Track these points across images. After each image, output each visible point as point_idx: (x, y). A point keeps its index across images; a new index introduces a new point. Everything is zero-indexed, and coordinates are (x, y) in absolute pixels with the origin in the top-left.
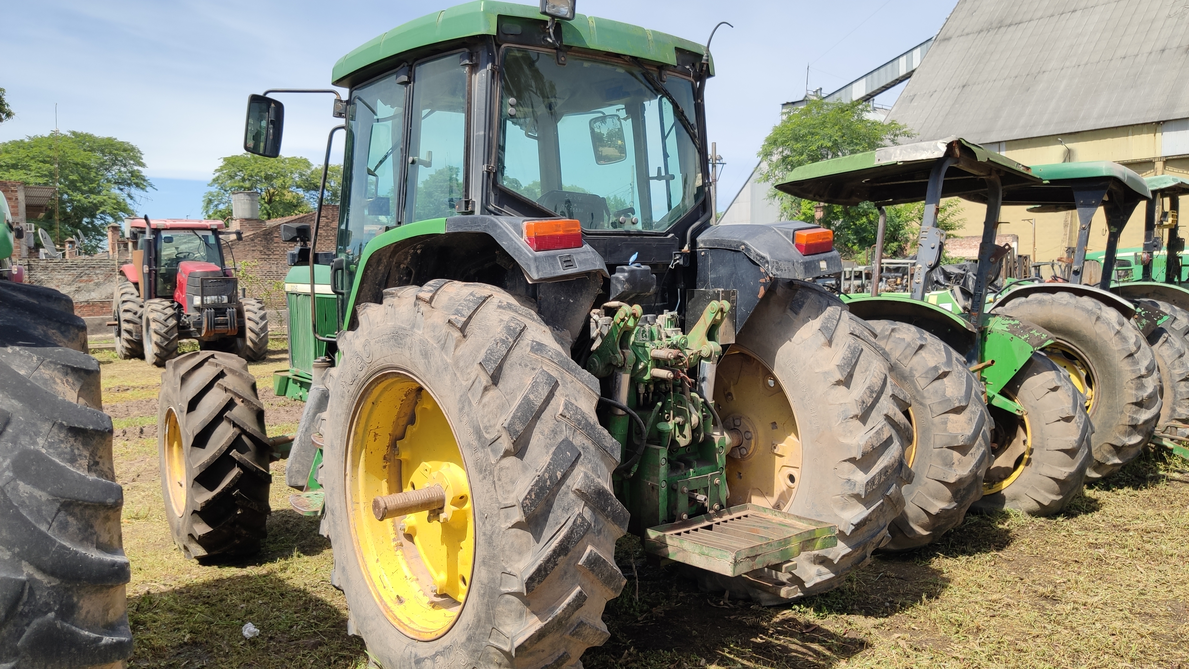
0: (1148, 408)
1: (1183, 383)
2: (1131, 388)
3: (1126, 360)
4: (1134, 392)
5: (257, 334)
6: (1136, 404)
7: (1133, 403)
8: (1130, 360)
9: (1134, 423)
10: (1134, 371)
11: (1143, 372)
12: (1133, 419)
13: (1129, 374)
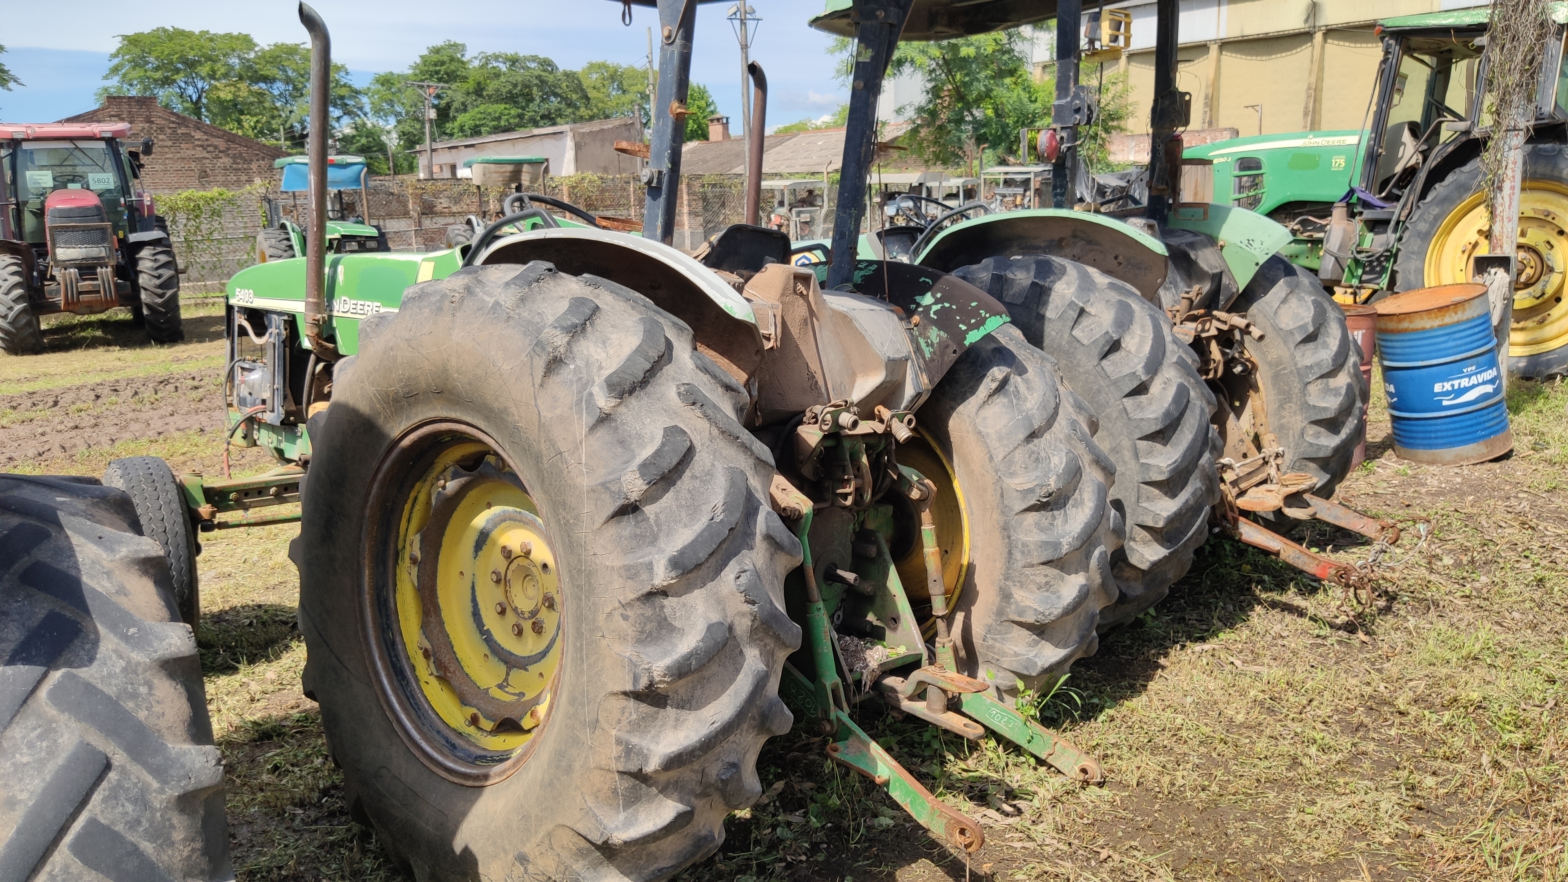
0: (687, 704)
1: (1032, 517)
2: (623, 638)
3: (613, 530)
4: (628, 651)
6: (637, 696)
7: (625, 693)
8: (627, 527)
9: (633, 767)
10: (631, 573)
11: (661, 576)
12: (629, 751)
13: (617, 583)
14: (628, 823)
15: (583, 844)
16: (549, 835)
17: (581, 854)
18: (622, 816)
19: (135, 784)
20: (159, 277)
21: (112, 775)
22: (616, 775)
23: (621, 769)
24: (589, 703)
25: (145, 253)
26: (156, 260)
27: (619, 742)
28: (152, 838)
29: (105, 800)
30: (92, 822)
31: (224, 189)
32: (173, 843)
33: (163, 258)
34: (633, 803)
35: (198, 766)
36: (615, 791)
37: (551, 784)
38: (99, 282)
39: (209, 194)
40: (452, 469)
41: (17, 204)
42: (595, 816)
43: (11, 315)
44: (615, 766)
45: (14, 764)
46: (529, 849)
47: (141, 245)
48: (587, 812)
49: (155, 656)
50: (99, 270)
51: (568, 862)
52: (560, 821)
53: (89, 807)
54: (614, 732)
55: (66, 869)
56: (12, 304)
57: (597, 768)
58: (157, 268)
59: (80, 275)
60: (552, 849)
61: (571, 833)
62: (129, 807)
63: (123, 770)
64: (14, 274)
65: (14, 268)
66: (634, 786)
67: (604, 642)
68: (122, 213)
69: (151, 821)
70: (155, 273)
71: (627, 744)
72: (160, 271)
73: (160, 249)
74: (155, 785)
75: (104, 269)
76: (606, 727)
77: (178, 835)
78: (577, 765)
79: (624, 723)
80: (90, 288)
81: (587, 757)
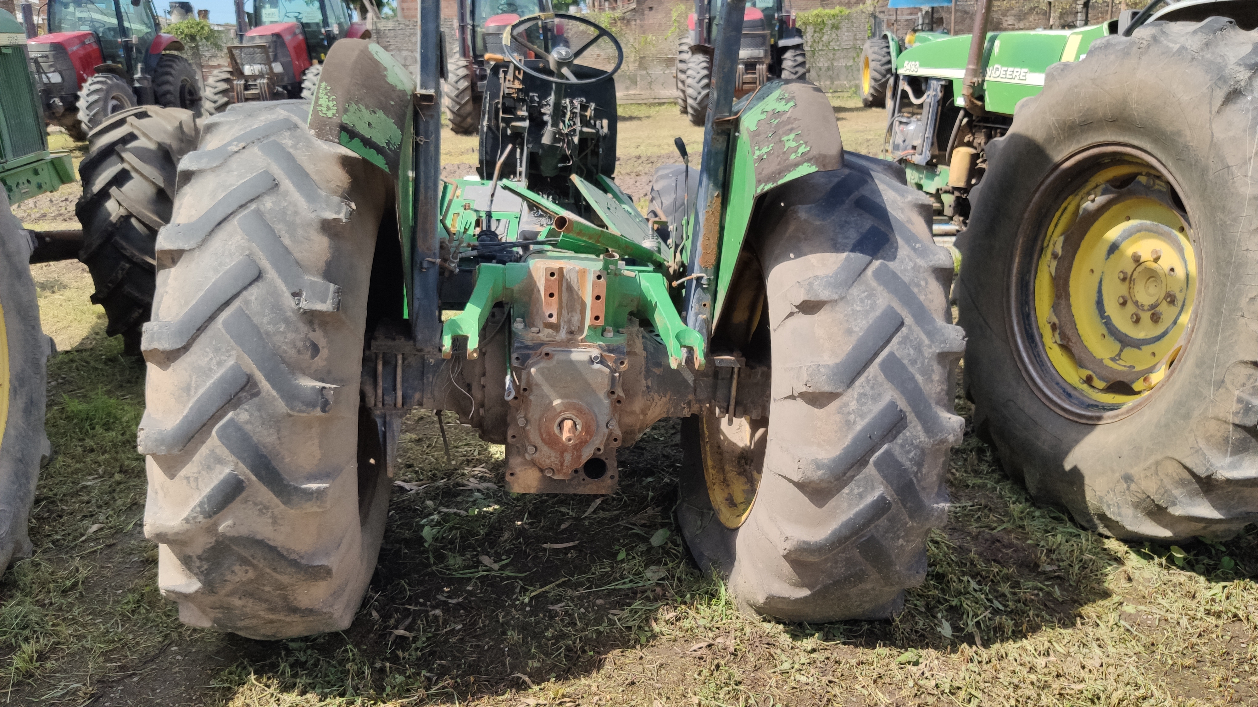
14: (1233, 466)
15: (1186, 475)
16: (1157, 464)
17: (1181, 483)
18: (1228, 460)
19: (916, 339)
20: (796, 73)
21: (904, 329)
22: (1231, 428)
23: (1237, 422)
24: (1218, 366)
25: (788, 55)
26: (795, 61)
27: (1240, 400)
28: (923, 374)
29: (899, 343)
30: (892, 354)
31: (844, 8)
32: (932, 381)
33: (800, 59)
34: (1241, 452)
35: (952, 337)
36: (1226, 440)
37: (1167, 425)
38: (757, 76)
39: (832, 12)
40: (1103, 186)
41: (710, 19)
42: (1204, 455)
43: (699, 98)
44: (1231, 418)
45: (852, 310)
46: (1134, 471)
47: (785, 49)
48: (1197, 451)
49: (931, 264)
50: (758, 66)
51: (1169, 487)
52: (1170, 454)
53: (891, 344)
54: (1237, 393)
55: (875, 378)
56: (700, 90)
57: (1214, 418)
58: (796, 66)
59: (746, 70)
60: (1157, 474)
61: (1177, 465)
62: (912, 352)
63: (910, 328)
64: (705, 68)
65: (705, 64)
66: (1245, 439)
67: (1242, 321)
68: (775, 25)
69: (923, 363)
70: (794, 70)
71: (1248, 403)
72: (797, 69)
73: (798, 52)
74: (927, 342)
75: (761, 67)
76: (1231, 387)
77: (936, 377)
78: (1196, 414)
79: (1249, 386)
80: (751, 80)
81: (1206, 408)
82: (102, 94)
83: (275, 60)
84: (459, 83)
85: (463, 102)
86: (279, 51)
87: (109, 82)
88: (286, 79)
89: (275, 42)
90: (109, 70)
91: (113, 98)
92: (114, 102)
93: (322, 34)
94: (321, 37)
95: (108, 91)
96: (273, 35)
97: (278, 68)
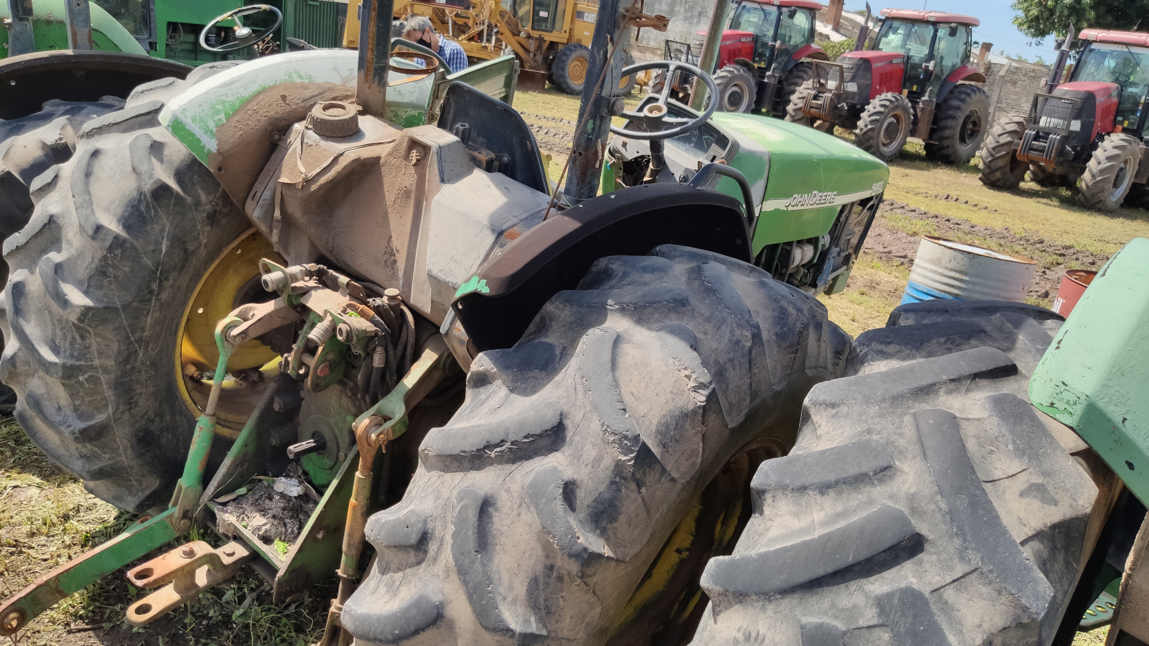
5: (1094, 176)
82: (725, 80)
83: (852, 80)
84: (1002, 137)
85: (997, 155)
86: (860, 72)
87: (736, 72)
88: (857, 98)
89: (860, 65)
90: (745, 65)
91: (735, 85)
92: (735, 89)
93: (921, 68)
94: (920, 70)
95: (731, 80)
96: (861, 59)
97: (852, 87)
